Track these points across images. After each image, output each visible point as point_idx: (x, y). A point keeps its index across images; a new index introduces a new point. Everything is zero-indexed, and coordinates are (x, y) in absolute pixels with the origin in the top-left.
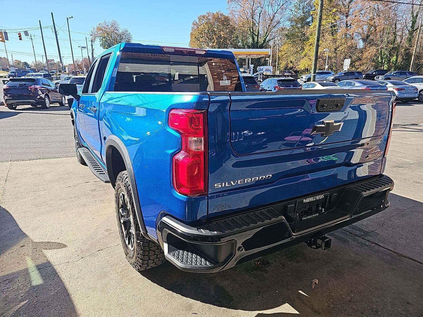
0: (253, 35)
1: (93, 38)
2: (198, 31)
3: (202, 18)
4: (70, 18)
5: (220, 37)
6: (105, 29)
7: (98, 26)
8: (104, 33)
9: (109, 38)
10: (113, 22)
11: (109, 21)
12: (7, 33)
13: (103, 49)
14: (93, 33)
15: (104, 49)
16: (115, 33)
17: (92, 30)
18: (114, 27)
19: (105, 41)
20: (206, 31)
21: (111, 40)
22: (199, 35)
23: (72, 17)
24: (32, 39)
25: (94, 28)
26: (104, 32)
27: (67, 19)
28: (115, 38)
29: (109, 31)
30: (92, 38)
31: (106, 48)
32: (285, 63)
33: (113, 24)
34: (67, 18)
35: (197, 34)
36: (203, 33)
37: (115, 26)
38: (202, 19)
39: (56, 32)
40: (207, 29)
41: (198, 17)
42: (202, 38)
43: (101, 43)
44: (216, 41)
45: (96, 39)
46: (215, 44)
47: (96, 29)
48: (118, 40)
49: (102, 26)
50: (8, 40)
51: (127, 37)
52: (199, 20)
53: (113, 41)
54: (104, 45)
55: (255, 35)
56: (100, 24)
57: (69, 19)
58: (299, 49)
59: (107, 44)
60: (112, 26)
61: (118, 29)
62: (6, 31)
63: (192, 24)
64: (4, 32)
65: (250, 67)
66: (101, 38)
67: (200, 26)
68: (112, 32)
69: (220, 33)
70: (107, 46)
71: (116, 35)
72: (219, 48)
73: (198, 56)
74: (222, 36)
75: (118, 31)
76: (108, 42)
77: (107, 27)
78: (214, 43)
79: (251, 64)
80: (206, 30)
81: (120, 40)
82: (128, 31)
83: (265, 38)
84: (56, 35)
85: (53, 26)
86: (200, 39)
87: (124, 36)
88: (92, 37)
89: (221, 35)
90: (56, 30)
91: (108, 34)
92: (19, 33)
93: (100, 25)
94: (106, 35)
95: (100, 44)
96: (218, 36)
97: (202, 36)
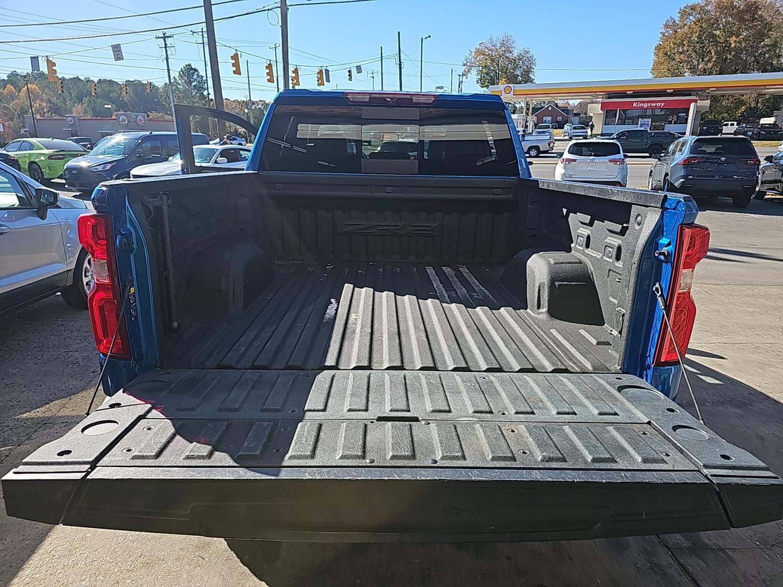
1: (467, 70)
2: (675, 39)
3: (690, 11)
4: (426, 38)
5: (727, 48)
6: (490, 52)
7: (479, 47)
8: (486, 59)
9: (493, 68)
10: (504, 38)
11: (498, 36)
12: (328, 70)
13: (480, 87)
14: (468, 61)
15: (482, 87)
16: (506, 57)
17: (468, 56)
18: (506, 46)
19: (486, 74)
20: (695, 38)
21: (497, 71)
22: (674, 49)
23: (430, 36)
24: (373, 78)
25: (471, 52)
26: (487, 57)
27: (421, 40)
28: (504, 67)
29: (496, 54)
30: (465, 71)
31: (485, 85)
33: (504, 41)
34: (422, 38)
35: (670, 47)
36: (685, 42)
37: (508, 44)
38: (689, 14)
39: (400, 65)
40: (697, 34)
41: (681, 10)
43: (479, 77)
44: (714, 59)
45: (472, 72)
46: (710, 65)
47: (473, 54)
48: (508, 71)
49: (485, 47)
50: (329, 82)
51: (525, 63)
52: (681, 17)
53: (500, 73)
54: (484, 81)
56: (482, 43)
57: (424, 40)
59: (489, 78)
60: (503, 45)
61: (512, 51)
62: (328, 68)
63: (663, 27)
64: (326, 70)
66: (481, 68)
67: (680, 28)
68: (501, 57)
69: (728, 39)
70: (488, 83)
71: (507, 61)
72: (721, 74)
73: (420, 107)
74: (733, 46)
75: (511, 53)
76: (492, 74)
77: (493, 47)
80: (694, 36)
81: (512, 69)
82: (529, 52)
84: (400, 68)
85: (398, 54)
86: (677, 56)
87: (521, 62)
88: (465, 67)
89: (731, 44)
90: (402, 61)
91: (493, 60)
92: (349, 69)
93: (482, 45)
94: (489, 62)
95: (477, 79)
96: (723, 48)
97: (681, 51)
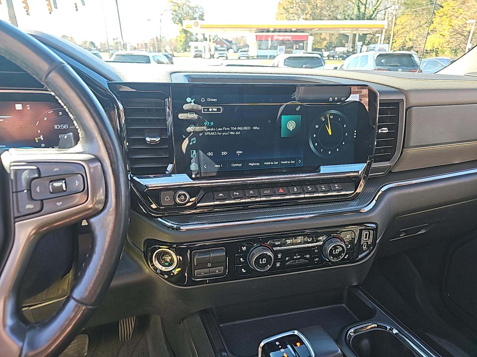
0: (359, 3)
16: (188, 6)
19: (176, 15)
32: (402, 41)
36: (293, 2)
42: (291, 8)
44: (310, 13)
48: (190, 15)
55: (362, 4)
58: (423, 22)
65: (357, 46)
66: (172, 12)
71: (189, 8)
74: (318, 6)
78: (307, 15)
79: (359, 41)
81: (192, 14)
83: (375, 7)
86: (290, 10)
89: (317, 4)
94: (177, 8)
96: (313, 6)
97: (292, 7)
